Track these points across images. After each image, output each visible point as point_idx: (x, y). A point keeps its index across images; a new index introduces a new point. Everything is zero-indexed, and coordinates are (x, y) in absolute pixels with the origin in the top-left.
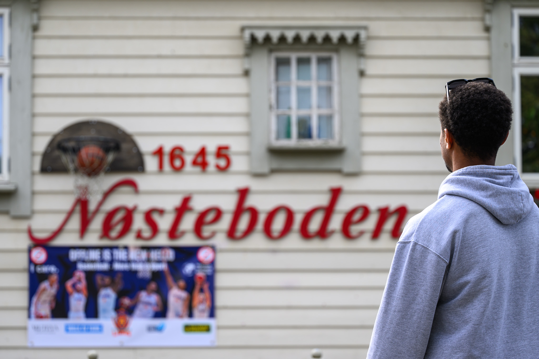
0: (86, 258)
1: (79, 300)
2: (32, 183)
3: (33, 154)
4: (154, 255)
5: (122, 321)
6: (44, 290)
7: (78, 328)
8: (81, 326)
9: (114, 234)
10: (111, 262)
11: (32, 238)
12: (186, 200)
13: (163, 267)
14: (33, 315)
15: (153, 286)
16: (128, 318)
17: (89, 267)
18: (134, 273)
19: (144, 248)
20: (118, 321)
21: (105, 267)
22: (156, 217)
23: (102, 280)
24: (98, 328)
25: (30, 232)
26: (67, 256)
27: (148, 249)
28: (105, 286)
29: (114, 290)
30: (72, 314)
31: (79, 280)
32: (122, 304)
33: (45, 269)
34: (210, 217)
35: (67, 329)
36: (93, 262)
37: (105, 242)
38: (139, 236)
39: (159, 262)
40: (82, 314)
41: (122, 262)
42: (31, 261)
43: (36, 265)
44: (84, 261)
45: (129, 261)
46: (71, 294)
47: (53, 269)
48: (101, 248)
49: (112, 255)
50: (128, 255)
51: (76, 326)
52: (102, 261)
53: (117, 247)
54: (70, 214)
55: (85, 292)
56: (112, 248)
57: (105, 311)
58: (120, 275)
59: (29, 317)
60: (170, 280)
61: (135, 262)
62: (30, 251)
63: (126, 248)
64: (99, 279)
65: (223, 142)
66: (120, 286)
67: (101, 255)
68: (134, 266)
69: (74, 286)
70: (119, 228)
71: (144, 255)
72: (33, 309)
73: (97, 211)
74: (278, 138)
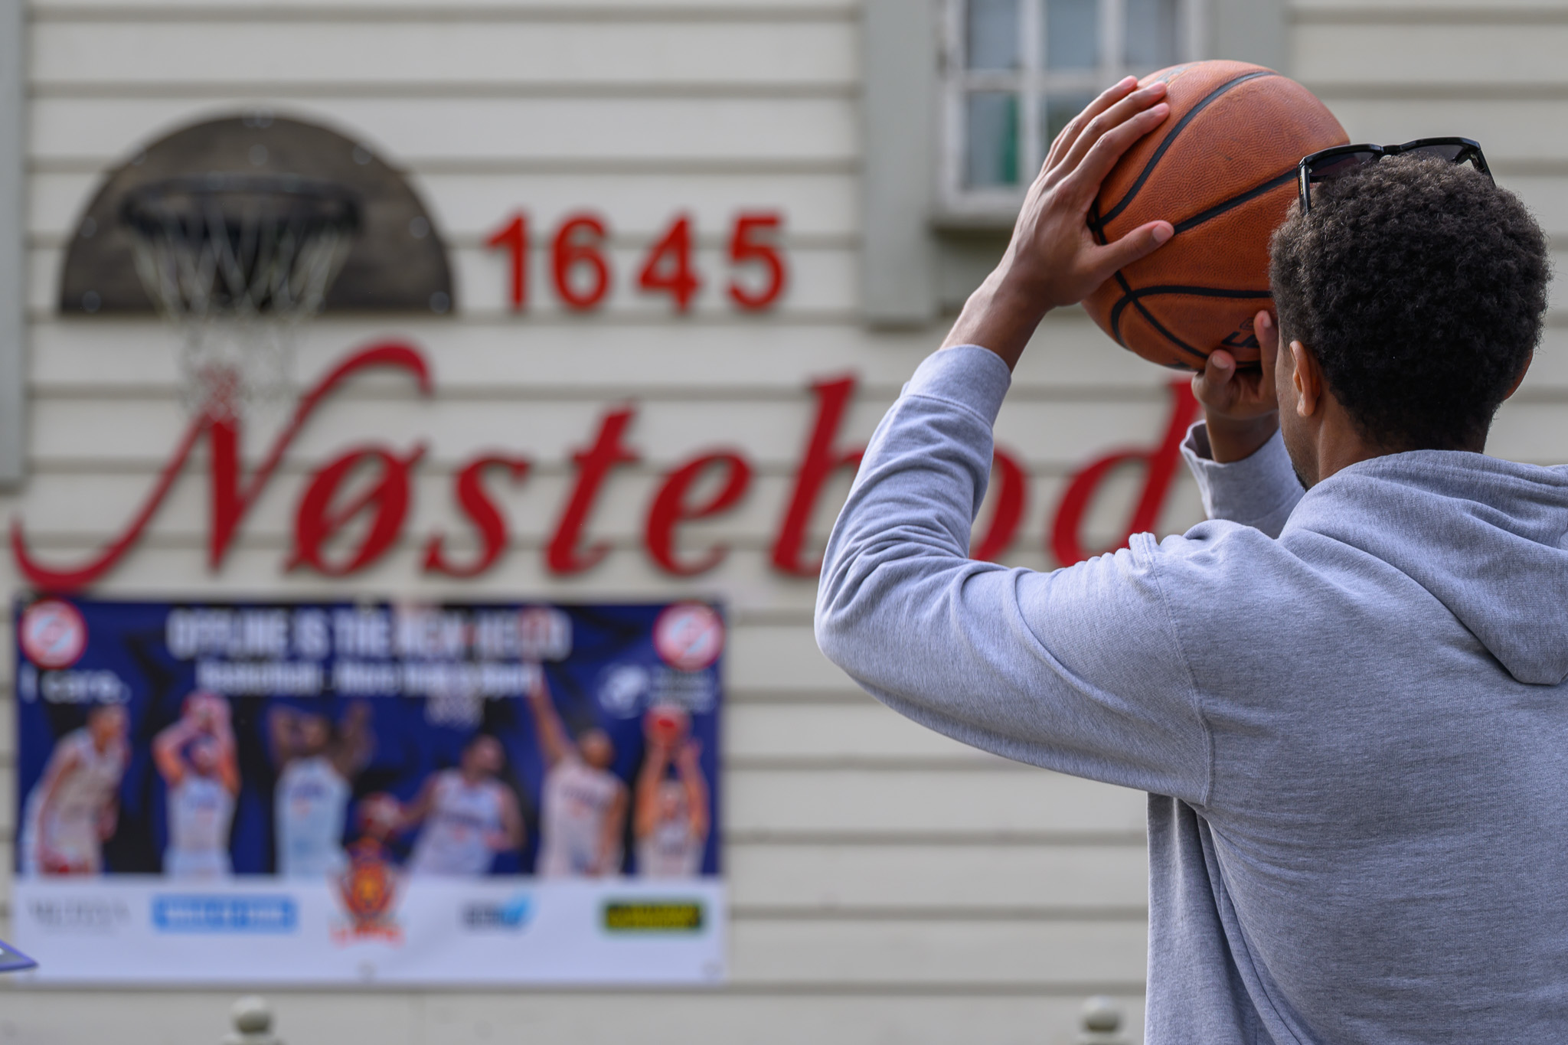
0: (234, 646)
1: (207, 805)
2: (27, 356)
3: (30, 244)
4: (492, 634)
5: (368, 887)
6: (75, 766)
7: (202, 914)
8: (212, 904)
9: (338, 553)
10: (329, 661)
11: (27, 566)
12: (615, 425)
13: (524, 680)
14: (31, 862)
15: (487, 752)
16: (390, 874)
17: (246, 679)
18: (418, 702)
19: (451, 608)
20: (354, 885)
21: (304, 679)
22: (498, 488)
23: (295, 729)
24: (276, 914)
25: (19, 544)
26: (160, 636)
27: (469, 610)
28: (306, 753)
29: (339, 769)
30: (179, 858)
31: (207, 731)
32: (370, 822)
33: (76, 687)
34: (706, 489)
35: (160, 917)
36: (258, 659)
37: (307, 585)
38: (434, 561)
39: (510, 660)
40: (216, 858)
41: (369, 660)
42: (23, 656)
43: (42, 670)
44: (224, 658)
45: (395, 659)
46: (176, 782)
47: (106, 686)
48: (291, 608)
49: (331, 633)
50: (391, 634)
51: (195, 903)
52: (293, 657)
53: (348, 605)
54: (172, 473)
55: (229, 774)
56: (329, 607)
57: (305, 847)
58: (360, 713)
59: (18, 867)
60: (550, 729)
61: (419, 660)
62: (18, 618)
63: (385, 607)
64: (280, 724)
65: (757, 197)
66: (361, 753)
67: (290, 634)
68: (415, 679)
69: (186, 751)
70: (358, 530)
71: (452, 634)
72: (32, 839)
73: (273, 465)
74: (969, 181)
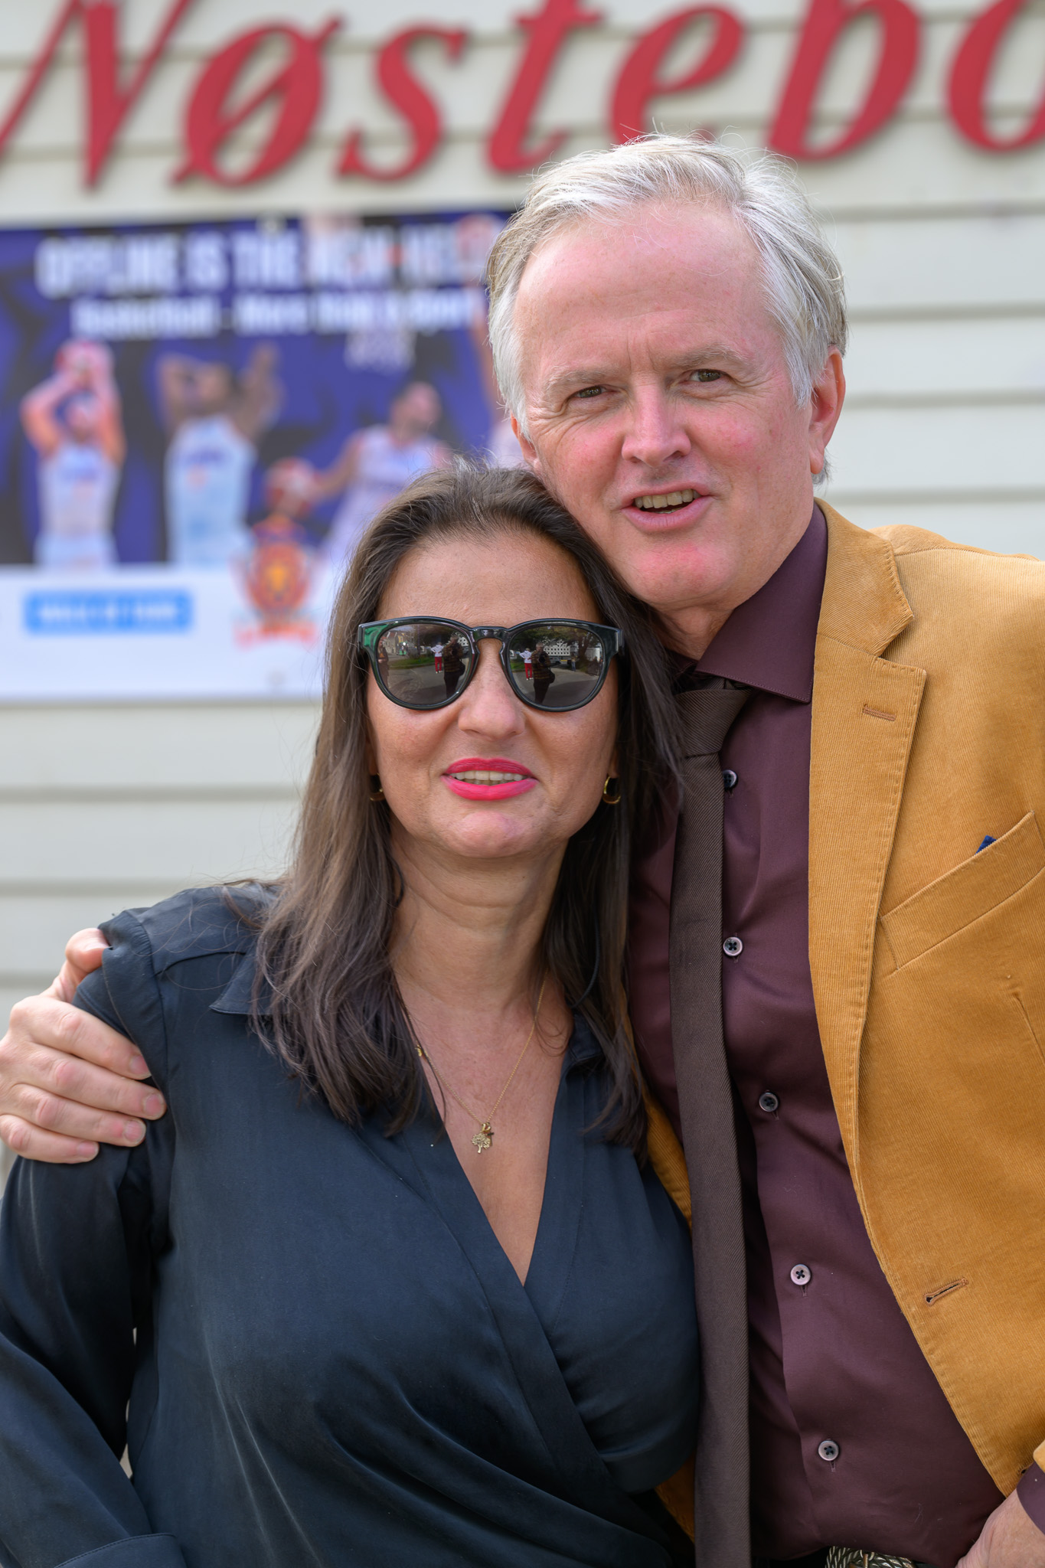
0: (115, 282)
1: (87, 476)
4: (423, 254)
5: (278, 575)
7: (82, 613)
8: (95, 600)
9: (237, 159)
10: (228, 295)
13: (465, 309)
15: (420, 402)
16: (304, 558)
17: (129, 320)
18: (338, 340)
19: (372, 221)
20: (261, 568)
21: (199, 318)
22: (429, 69)
23: (189, 380)
24: (167, 611)
26: (28, 272)
27: (395, 224)
28: (202, 411)
29: (240, 428)
30: (53, 546)
31: (85, 389)
32: (280, 493)
34: (687, 56)
35: (34, 617)
36: (144, 296)
37: (197, 202)
38: (352, 163)
40: (101, 543)
41: (276, 292)
44: (103, 297)
45: (306, 290)
46: (50, 452)
48: (182, 229)
49: (230, 259)
50: (302, 257)
51: (74, 599)
52: (185, 293)
53: (248, 224)
54: (41, 69)
55: (112, 439)
56: (227, 227)
57: (201, 528)
58: (266, 356)
61: (336, 289)
63: (294, 225)
66: (267, 410)
67: (181, 265)
68: (332, 313)
69: (61, 411)
70: (258, 130)
71: (376, 256)
73: (158, 54)
